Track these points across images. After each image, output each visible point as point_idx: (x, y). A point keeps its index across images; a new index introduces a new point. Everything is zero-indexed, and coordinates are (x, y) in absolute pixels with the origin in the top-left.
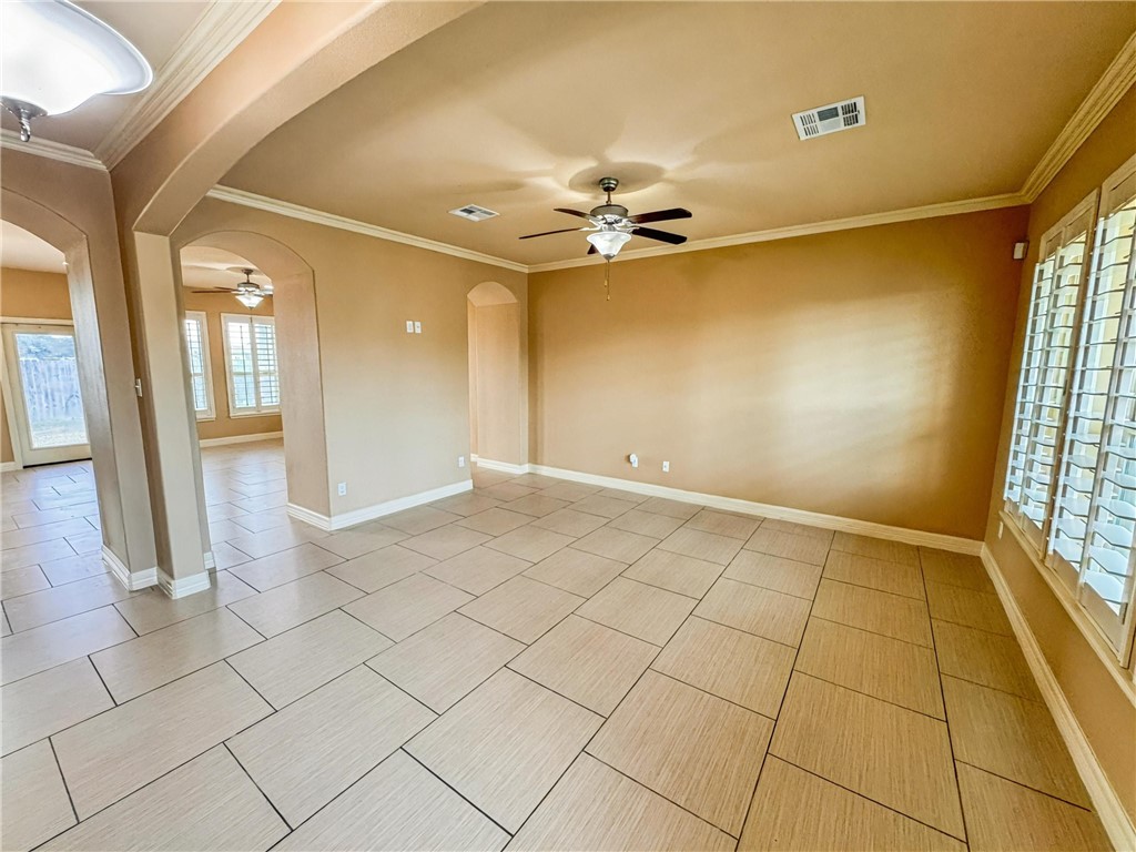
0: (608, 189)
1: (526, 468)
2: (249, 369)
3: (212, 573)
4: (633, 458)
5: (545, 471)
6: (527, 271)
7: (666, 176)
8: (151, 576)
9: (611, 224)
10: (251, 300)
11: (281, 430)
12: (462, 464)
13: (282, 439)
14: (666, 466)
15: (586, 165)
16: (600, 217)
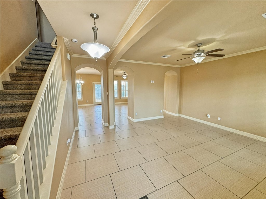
0: (199, 46)
1: (178, 115)
2: (124, 90)
3: (115, 126)
4: (208, 115)
5: (182, 116)
6: (180, 67)
7: (217, 40)
8: (107, 125)
9: (199, 55)
10: (125, 77)
11: (127, 101)
12: (161, 112)
13: (127, 103)
14: (219, 119)
15: (192, 42)
16: (196, 54)
